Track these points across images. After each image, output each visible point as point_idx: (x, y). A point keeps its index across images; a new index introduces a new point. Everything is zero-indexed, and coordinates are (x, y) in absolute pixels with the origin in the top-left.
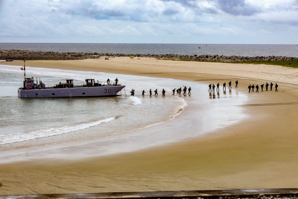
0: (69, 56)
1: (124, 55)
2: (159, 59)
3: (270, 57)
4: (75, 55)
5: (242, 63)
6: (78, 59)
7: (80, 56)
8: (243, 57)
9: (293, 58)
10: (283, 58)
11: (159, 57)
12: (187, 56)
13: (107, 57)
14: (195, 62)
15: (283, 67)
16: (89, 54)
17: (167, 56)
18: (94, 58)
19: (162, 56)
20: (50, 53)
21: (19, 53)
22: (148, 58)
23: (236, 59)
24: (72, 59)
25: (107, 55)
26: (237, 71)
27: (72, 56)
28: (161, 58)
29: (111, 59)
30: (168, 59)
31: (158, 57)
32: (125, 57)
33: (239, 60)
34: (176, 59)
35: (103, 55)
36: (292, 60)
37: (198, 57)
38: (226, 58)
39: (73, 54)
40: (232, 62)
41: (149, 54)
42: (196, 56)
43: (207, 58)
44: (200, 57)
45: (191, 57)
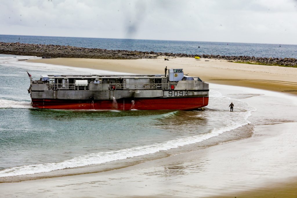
0: (120, 54)
1: (187, 56)
2: (232, 62)
4: (127, 53)
6: (130, 58)
7: (133, 55)
11: (231, 59)
12: (266, 59)
13: (167, 57)
14: (277, 67)
16: (144, 53)
17: (241, 59)
18: (150, 57)
19: (235, 58)
20: (96, 49)
21: (59, 49)
22: (218, 61)
24: (123, 58)
25: (166, 54)
27: (123, 54)
28: (234, 61)
29: (171, 58)
30: (242, 61)
31: (229, 60)
32: (188, 58)
34: (252, 62)
35: (161, 54)
37: (280, 61)
39: (125, 53)
41: (219, 55)
42: (278, 59)
43: (291, 62)
44: (282, 60)
45: (272, 60)
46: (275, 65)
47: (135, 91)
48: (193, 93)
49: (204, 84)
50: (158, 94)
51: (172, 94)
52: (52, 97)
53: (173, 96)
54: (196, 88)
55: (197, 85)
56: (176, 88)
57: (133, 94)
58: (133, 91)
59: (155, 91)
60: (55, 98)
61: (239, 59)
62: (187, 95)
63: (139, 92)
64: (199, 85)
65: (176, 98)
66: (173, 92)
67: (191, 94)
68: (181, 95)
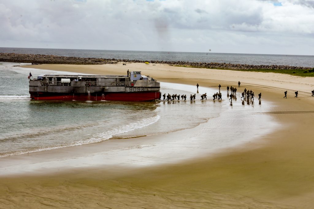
0: (90, 61)
1: (139, 62)
2: (172, 66)
3: (273, 66)
4: (95, 60)
5: (248, 71)
6: (97, 64)
7: (100, 61)
8: (249, 65)
9: (295, 67)
10: (285, 67)
12: (197, 63)
13: (124, 63)
14: (206, 69)
15: (291, 76)
16: (108, 60)
17: (179, 63)
18: (112, 63)
19: (174, 63)
20: (72, 58)
21: (44, 58)
22: (162, 65)
23: (242, 67)
24: (92, 64)
25: (124, 61)
26: (248, 78)
27: (92, 61)
28: (174, 65)
29: (127, 64)
30: (179, 65)
31: (171, 64)
32: (140, 63)
33: (245, 68)
34: (187, 66)
35: (120, 61)
36: (294, 69)
37: (207, 65)
38: (233, 66)
39: (93, 60)
40: (238, 70)
41: (162, 61)
42: (206, 63)
43: (215, 65)
44: (209, 64)
45: (201, 64)
46: (204, 67)
47: (105, 87)
48: (148, 89)
49: (156, 83)
50: (122, 90)
51: (132, 89)
52: (44, 91)
53: (133, 91)
54: (150, 86)
55: (150, 83)
56: (135, 86)
57: (103, 89)
58: (104, 87)
59: (119, 87)
60: (46, 91)
61: (178, 64)
62: (143, 90)
63: (107, 88)
64: (152, 83)
65: (135, 93)
66: (133, 88)
67: (146, 90)
68: (139, 90)
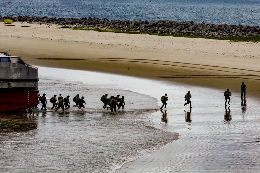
2: (68, 28)
5: (246, 39)
8: (248, 27)
11: (67, 24)
12: (128, 22)
14: (147, 35)
17: (84, 23)
19: (73, 22)
22: (44, 26)
23: (233, 30)
26: (246, 57)
28: (72, 26)
30: (86, 27)
31: (64, 24)
33: (240, 34)
34: (104, 29)
37: (151, 26)
38: (212, 28)
40: (224, 38)
41: (46, 17)
42: (147, 22)
43: (170, 27)
44: (154, 25)
45: (137, 24)
46: (143, 32)
48: (9, 84)
49: (28, 69)
54: (15, 76)
55: (16, 71)
61: (81, 23)
64: (21, 70)
67: (5, 86)
